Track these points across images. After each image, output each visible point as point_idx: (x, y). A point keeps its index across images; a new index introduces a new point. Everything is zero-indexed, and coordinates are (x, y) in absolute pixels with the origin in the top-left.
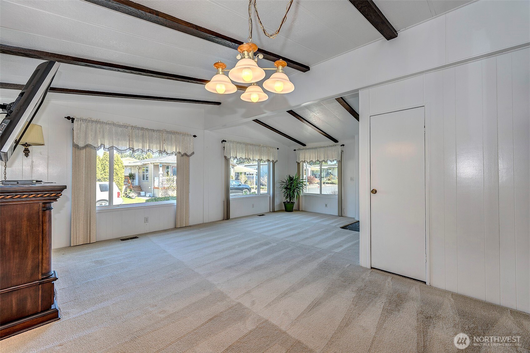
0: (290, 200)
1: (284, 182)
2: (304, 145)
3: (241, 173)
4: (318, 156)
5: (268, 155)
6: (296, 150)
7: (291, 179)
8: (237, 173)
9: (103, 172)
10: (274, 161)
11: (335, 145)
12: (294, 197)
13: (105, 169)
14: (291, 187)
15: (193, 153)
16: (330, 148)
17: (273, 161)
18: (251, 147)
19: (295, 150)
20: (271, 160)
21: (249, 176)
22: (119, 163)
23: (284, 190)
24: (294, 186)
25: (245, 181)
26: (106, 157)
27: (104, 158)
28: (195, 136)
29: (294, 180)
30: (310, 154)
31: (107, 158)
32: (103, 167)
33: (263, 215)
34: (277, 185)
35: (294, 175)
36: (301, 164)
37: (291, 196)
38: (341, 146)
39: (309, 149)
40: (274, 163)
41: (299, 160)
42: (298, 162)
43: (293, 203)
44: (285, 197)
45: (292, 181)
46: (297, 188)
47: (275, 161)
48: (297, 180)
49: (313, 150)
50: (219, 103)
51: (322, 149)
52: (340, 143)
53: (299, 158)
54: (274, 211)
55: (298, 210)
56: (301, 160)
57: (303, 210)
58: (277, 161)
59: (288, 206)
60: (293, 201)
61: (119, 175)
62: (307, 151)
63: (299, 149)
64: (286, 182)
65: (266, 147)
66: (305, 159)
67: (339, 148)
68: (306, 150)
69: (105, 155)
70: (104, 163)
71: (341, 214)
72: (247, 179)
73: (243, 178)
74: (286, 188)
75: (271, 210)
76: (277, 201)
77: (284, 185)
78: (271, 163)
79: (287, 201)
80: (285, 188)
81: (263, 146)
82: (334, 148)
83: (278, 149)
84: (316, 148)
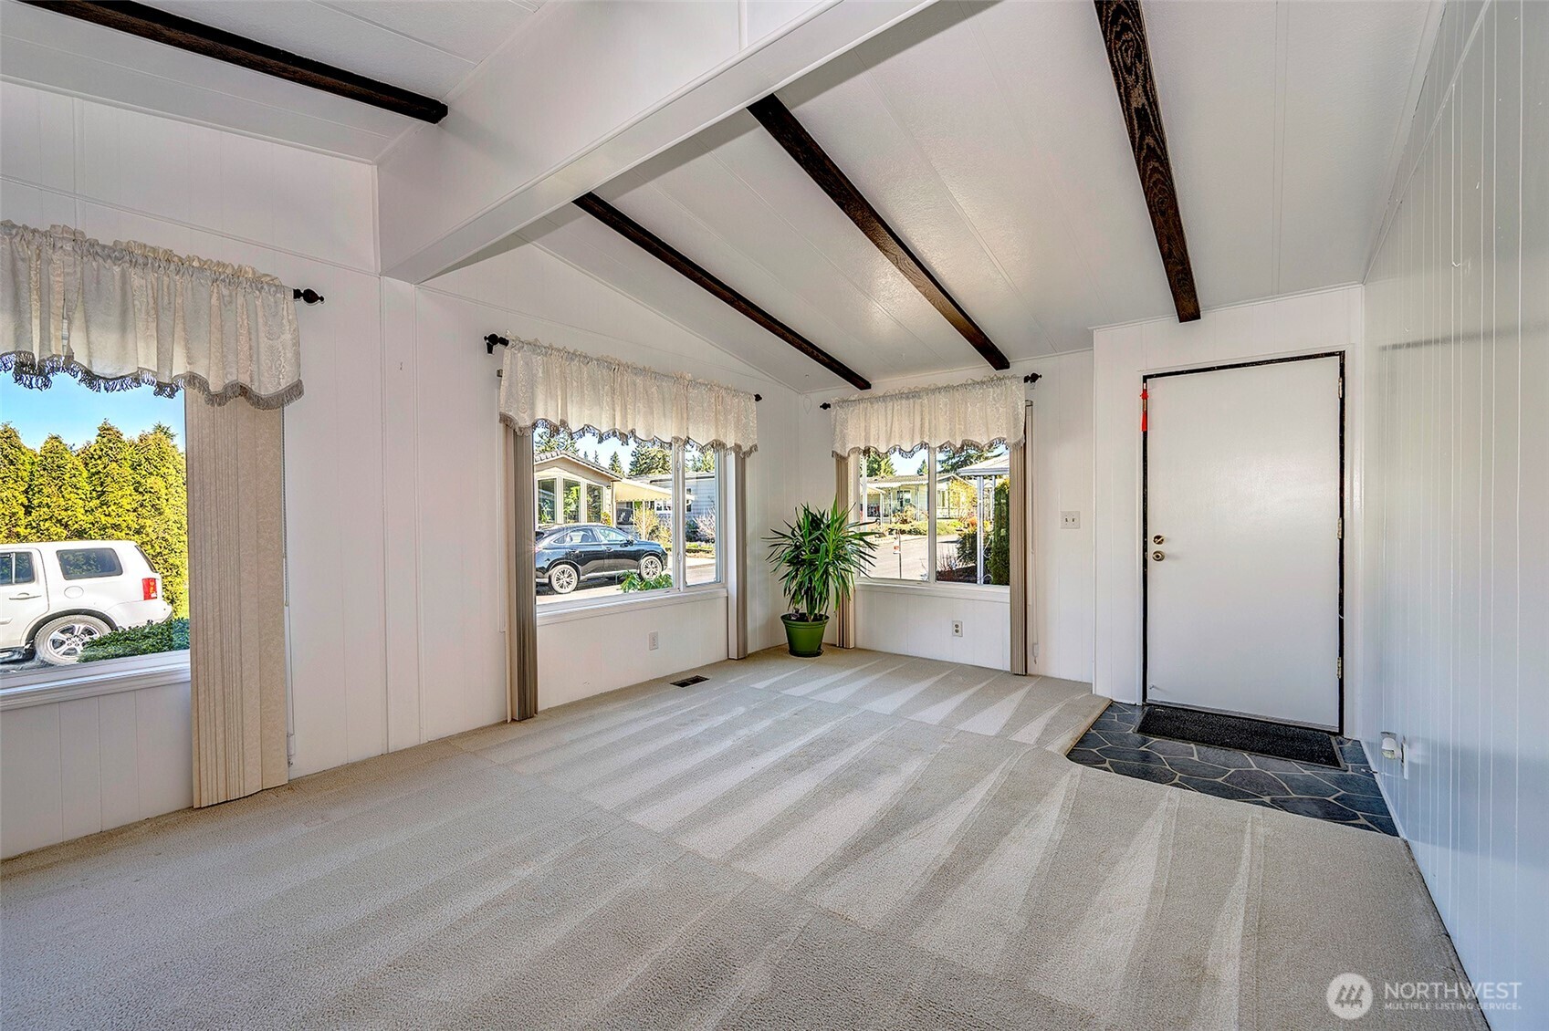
0: (812, 609)
1: (785, 536)
2: (863, 384)
3: (639, 504)
4: (922, 425)
5: (717, 420)
6: (829, 406)
7: (815, 522)
8: (627, 503)
9: (98, 501)
10: (744, 450)
11: (1000, 379)
12: (827, 598)
13: (104, 493)
14: (813, 556)
15: (296, 390)
16: (978, 391)
17: (740, 447)
18: (639, 380)
19: (825, 406)
20: (730, 443)
21: (663, 512)
22: (166, 471)
23: (786, 569)
24: (827, 551)
25: (650, 528)
26: (111, 445)
27: (98, 452)
28: (310, 297)
29: (828, 526)
30: (889, 421)
31: (111, 448)
32: (95, 483)
33: (697, 680)
34: (757, 548)
35: (823, 505)
36: (851, 461)
37: (811, 594)
38: (1026, 379)
39: (884, 398)
40: (742, 456)
41: (844, 445)
42: (839, 452)
43: (821, 619)
44: (789, 597)
45: (817, 533)
46: (838, 557)
47: (745, 448)
48: (837, 525)
49: (904, 401)
50: (429, 110)
51: (942, 399)
52: (1020, 367)
53: (843, 437)
54: (745, 657)
55: (842, 645)
56: (850, 446)
57: (860, 645)
58: (754, 448)
59: (802, 630)
60: (822, 613)
61: (168, 512)
62: (876, 406)
63: (844, 401)
64: (793, 534)
65: (710, 387)
66: (867, 439)
67: (1019, 391)
68: (872, 403)
69: (105, 440)
70: (100, 468)
71: (1022, 667)
72: (656, 522)
73: (644, 520)
74: (796, 561)
75: (733, 655)
76: (758, 613)
77: (786, 549)
78: (731, 458)
79: (797, 612)
80: (789, 561)
81: (694, 383)
82: (992, 392)
83: (758, 398)
84: (913, 395)
